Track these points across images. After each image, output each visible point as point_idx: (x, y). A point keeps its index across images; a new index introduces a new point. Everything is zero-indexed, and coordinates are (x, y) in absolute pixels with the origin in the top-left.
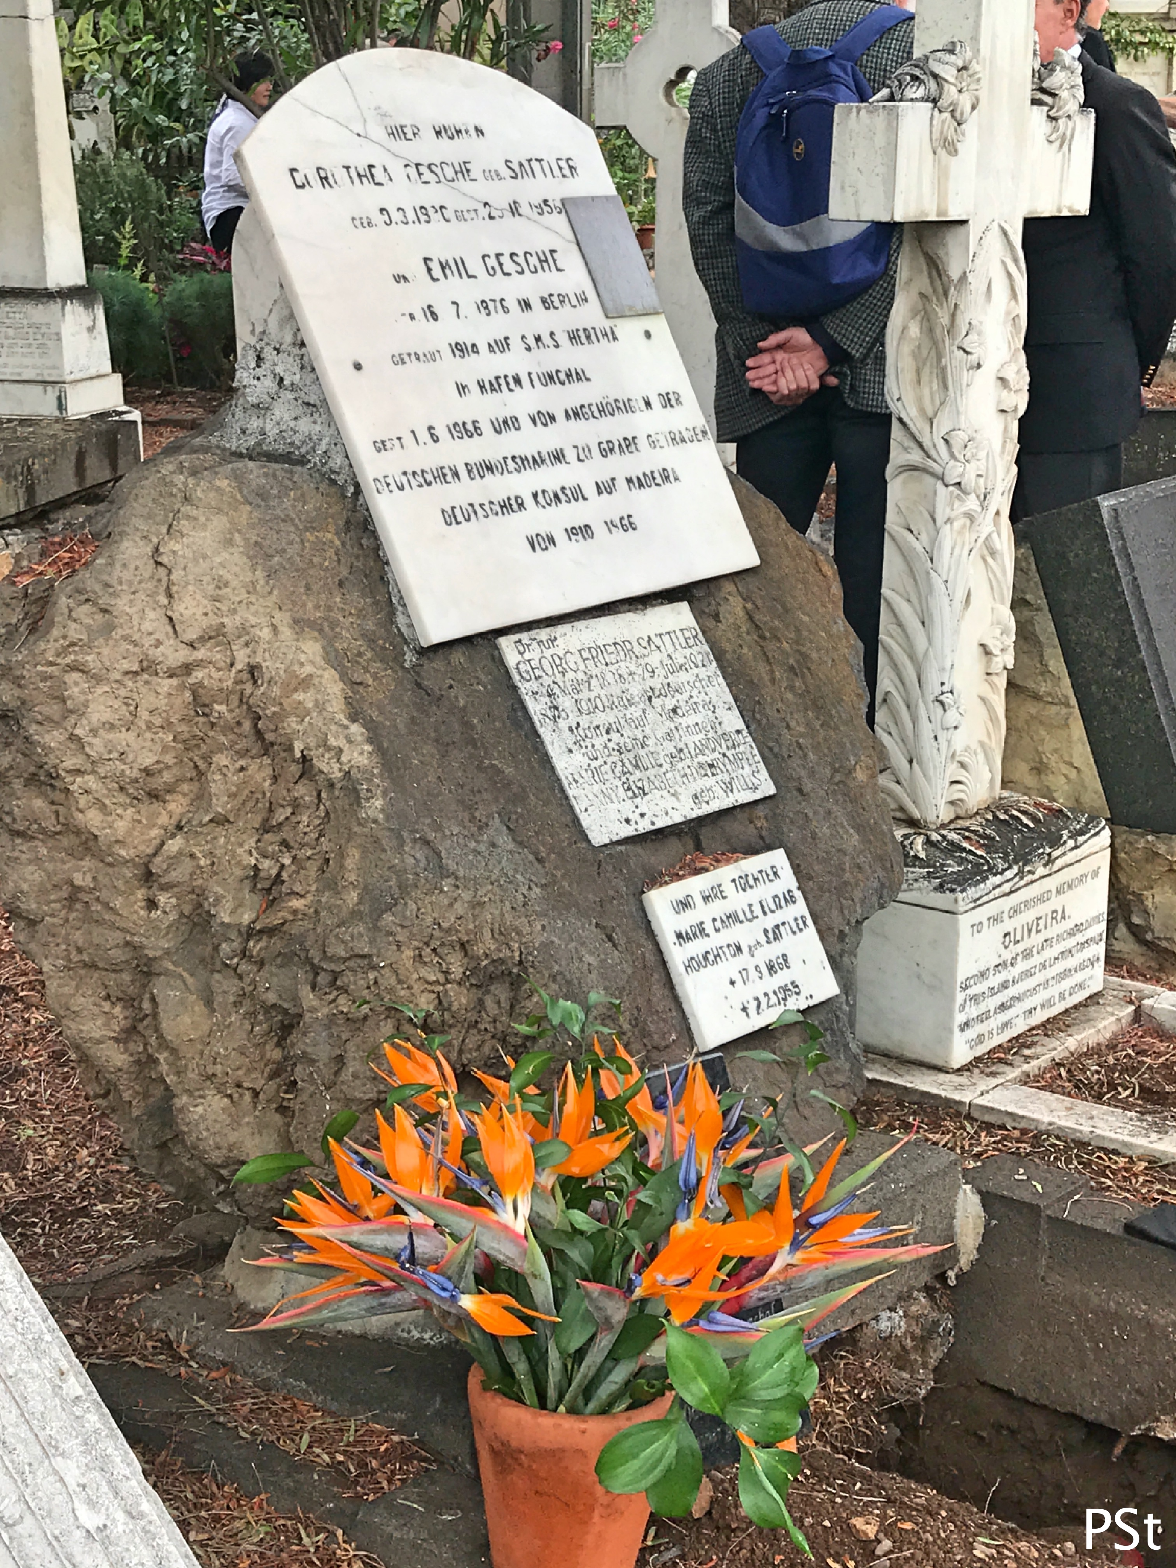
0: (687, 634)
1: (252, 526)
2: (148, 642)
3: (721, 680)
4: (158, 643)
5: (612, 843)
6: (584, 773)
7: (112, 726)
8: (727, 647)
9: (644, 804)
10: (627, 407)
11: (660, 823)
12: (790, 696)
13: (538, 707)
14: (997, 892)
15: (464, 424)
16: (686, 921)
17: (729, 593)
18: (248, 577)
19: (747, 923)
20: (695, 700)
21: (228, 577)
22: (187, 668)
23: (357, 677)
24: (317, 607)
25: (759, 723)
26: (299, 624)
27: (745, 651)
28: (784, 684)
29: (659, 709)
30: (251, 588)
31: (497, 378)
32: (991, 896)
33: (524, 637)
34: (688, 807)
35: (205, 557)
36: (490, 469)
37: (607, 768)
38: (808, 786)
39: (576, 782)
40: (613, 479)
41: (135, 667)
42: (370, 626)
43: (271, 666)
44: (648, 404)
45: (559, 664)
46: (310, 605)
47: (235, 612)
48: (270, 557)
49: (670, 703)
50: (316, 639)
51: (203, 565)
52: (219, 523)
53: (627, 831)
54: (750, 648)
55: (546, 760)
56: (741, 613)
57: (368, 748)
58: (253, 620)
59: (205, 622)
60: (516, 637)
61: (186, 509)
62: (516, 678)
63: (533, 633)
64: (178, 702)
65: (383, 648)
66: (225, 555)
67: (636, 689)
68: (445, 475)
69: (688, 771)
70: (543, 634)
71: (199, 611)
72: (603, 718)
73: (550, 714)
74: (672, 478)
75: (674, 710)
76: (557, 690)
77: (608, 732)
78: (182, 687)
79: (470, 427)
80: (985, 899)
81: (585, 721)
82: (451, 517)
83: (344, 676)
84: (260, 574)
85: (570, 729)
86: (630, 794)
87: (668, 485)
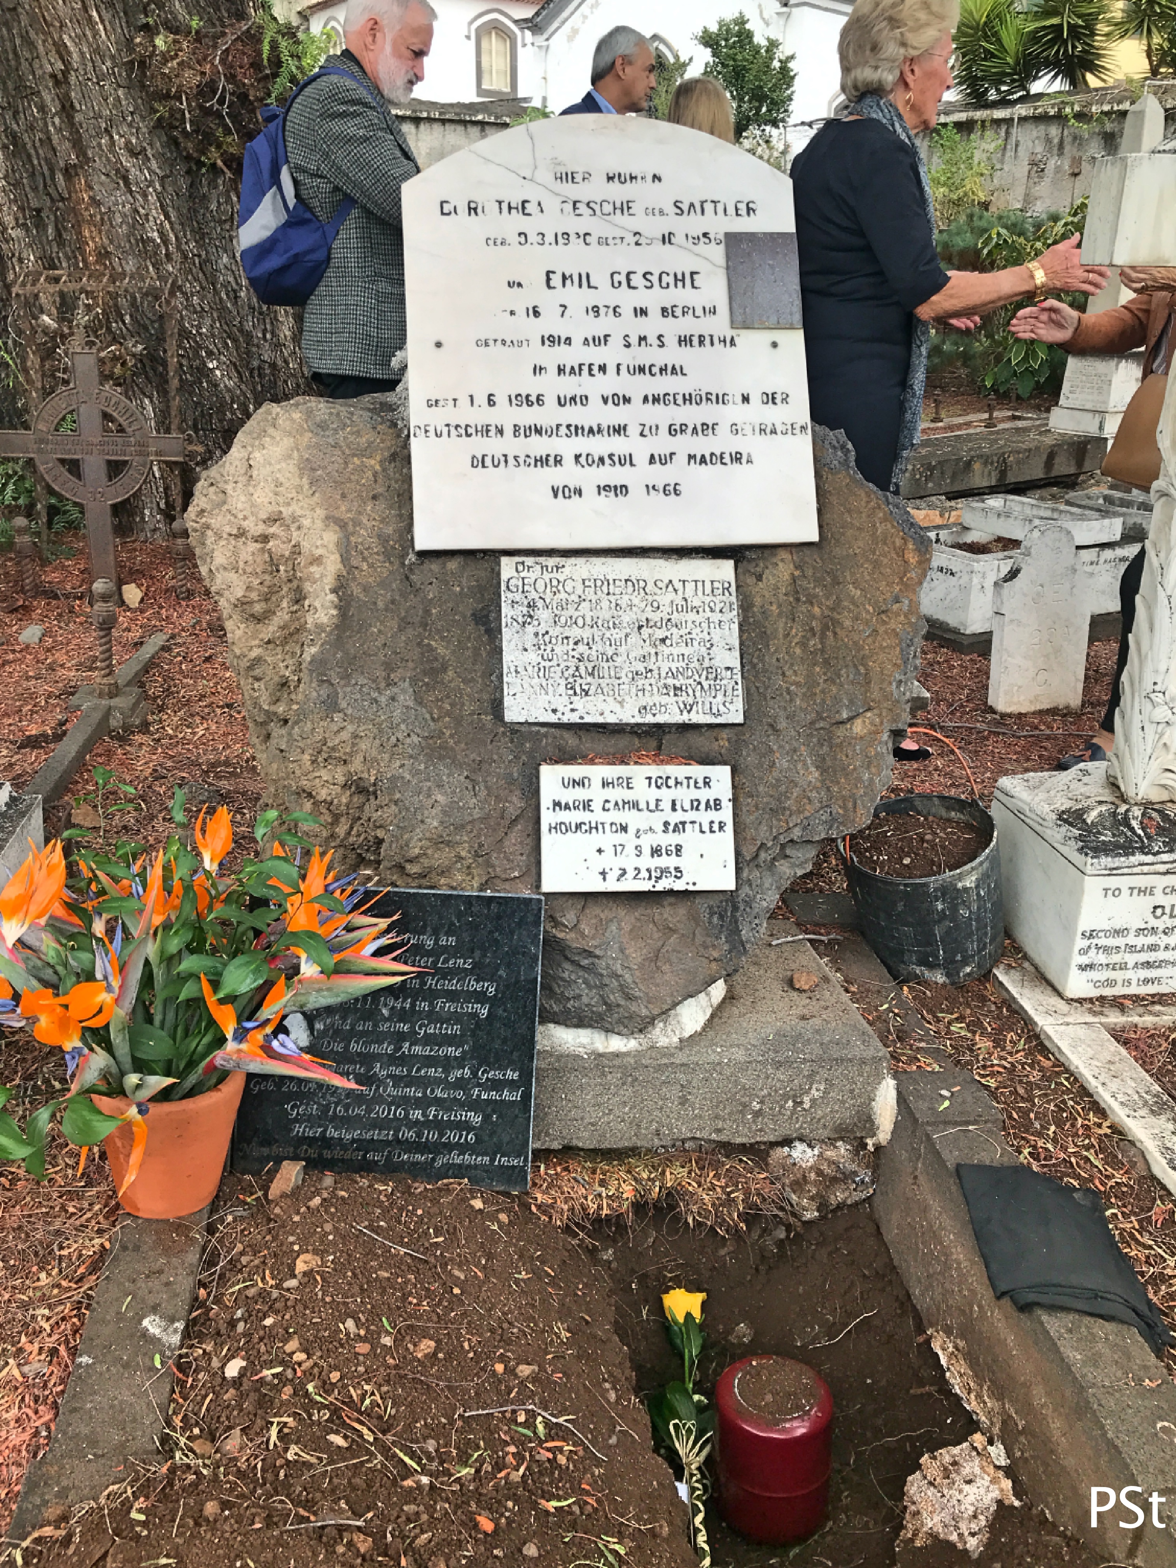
0: (716, 585)
1: (308, 447)
2: (240, 516)
3: (735, 627)
4: (245, 518)
5: (527, 723)
6: (530, 669)
7: (225, 569)
8: (758, 601)
9: (579, 703)
10: (721, 399)
11: (588, 719)
12: (798, 651)
13: (511, 613)
14: (1146, 869)
15: (528, 396)
16: (569, 796)
17: (782, 560)
18: (297, 481)
19: (646, 812)
20: (694, 636)
21: (282, 479)
22: (265, 538)
23: (354, 563)
24: (349, 511)
25: (754, 666)
26: (330, 519)
27: (774, 608)
28: (796, 640)
29: (646, 637)
30: (299, 489)
31: (580, 365)
32: (1135, 870)
33: (529, 561)
34: (630, 714)
35: (270, 464)
36: (539, 431)
37: (559, 669)
38: (782, 724)
39: (517, 672)
40: (672, 454)
41: (235, 532)
42: (389, 530)
43: (305, 546)
44: (746, 399)
45: (555, 587)
46: (343, 508)
47: (288, 504)
48: (313, 470)
49: (660, 634)
50: (335, 532)
51: (269, 469)
52: (288, 442)
53: (552, 718)
54: (780, 606)
55: (498, 651)
56: (787, 577)
57: (334, 612)
58: (299, 512)
59: (271, 508)
60: (520, 559)
61: (271, 431)
62: (503, 587)
63: (541, 559)
64: (258, 560)
65: (393, 548)
66: (284, 465)
67: (627, 618)
68: (488, 431)
69: (648, 688)
70: (551, 562)
71: (267, 500)
72: (575, 632)
73: (520, 620)
74: (744, 460)
75: (663, 640)
76: (540, 604)
77: (576, 643)
78: (263, 550)
79: (533, 398)
80: (1126, 871)
81: (555, 632)
82: (479, 462)
83: (345, 559)
84: (305, 481)
85: (536, 634)
86: (571, 692)
87: (736, 466)
